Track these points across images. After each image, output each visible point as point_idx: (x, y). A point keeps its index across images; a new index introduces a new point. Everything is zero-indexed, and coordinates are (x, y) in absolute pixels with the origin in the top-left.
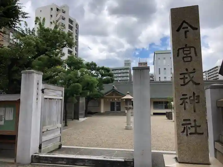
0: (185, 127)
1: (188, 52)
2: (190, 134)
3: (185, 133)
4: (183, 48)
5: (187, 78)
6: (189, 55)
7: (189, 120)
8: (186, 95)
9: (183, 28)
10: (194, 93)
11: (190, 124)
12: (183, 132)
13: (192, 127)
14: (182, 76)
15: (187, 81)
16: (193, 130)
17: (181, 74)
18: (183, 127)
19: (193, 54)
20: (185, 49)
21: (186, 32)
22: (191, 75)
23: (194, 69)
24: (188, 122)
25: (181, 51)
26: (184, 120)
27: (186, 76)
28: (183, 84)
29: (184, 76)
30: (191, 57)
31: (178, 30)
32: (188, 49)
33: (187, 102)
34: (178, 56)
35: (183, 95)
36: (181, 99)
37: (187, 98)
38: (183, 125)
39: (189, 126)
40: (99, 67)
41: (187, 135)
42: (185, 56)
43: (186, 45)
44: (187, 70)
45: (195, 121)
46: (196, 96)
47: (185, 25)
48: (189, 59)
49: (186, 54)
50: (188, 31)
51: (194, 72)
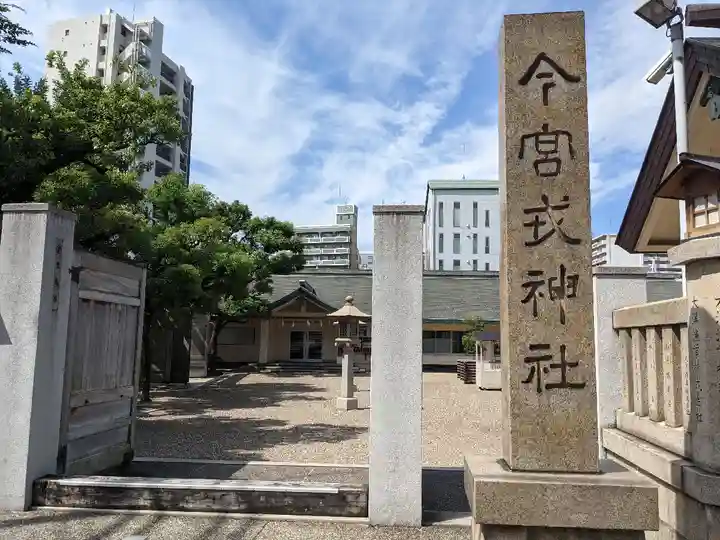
0: (533, 369)
1: (552, 147)
2: (549, 387)
3: (533, 385)
4: (536, 135)
5: (544, 223)
6: (551, 156)
7: (547, 347)
8: (541, 273)
9: (540, 76)
10: (563, 270)
11: (549, 358)
12: (528, 381)
13: (552, 366)
14: (531, 218)
15: (542, 231)
16: (555, 376)
17: (527, 212)
18: (528, 365)
19: (563, 153)
20: (542, 138)
21: (546, 87)
22: (557, 216)
23: (566, 198)
24: (544, 353)
25: (530, 142)
26: (532, 347)
27: (543, 217)
28: (533, 240)
29: (537, 217)
30: (558, 161)
31: (524, 81)
32: (553, 138)
33: (541, 295)
34: (521, 156)
35: (532, 273)
36: (525, 286)
37: (542, 283)
38: (528, 360)
39: (546, 364)
41: (539, 390)
42: (543, 156)
43: (545, 127)
44: (545, 199)
45: (563, 348)
46: (569, 277)
47: (544, 67)
48: (553, 167)
49: (547, 153)
50: (552, 85)
51: (567, 206)
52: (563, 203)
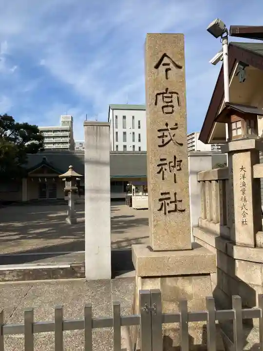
0: (163, 203)
1: (169, 100)
2: (169, 212)
3: (163, 212)
4: (163, 93)
5: (166, 136)
6: (170, 104)
7: (168, 193)
8: (165, 159)
9: (164, 65)
10: (175, 157)
11: (169, 198)
12: (160, 210)
13: (171, 202)
14: (160, 134)
15: (166, 140)
16: (172, 207)
17: (159, 131)
18: (161, 202)
19: (175, 103)
20: (165, 95)
21: (167, 70)
22: (173, 132)
23: (176, 124)
24: (167, 196)
25: (160, 97)
26: (162, 194)
27: (166, 133)
28: (162, 144)
29: (163, 133)
30: (172, 106)
31: (157, 67)
32: (170, 95)
33: (165, 170)
34: (156, 104)
35: (161, 160)
36: (159, 165)
37: (166, 164)
38: (160, 200)
39: (168, 201)
40: (18, 124)
41: (165, 214)
42: (166, 104)
43: (167, 89)
44: (167, 125)
45: (175, 194)
46: (178, 161)
47: (166, 60)
48: (170, 109)
49: (167, 102)
50: (170, 69)
51: (177, 128)
52: (175, 127)
